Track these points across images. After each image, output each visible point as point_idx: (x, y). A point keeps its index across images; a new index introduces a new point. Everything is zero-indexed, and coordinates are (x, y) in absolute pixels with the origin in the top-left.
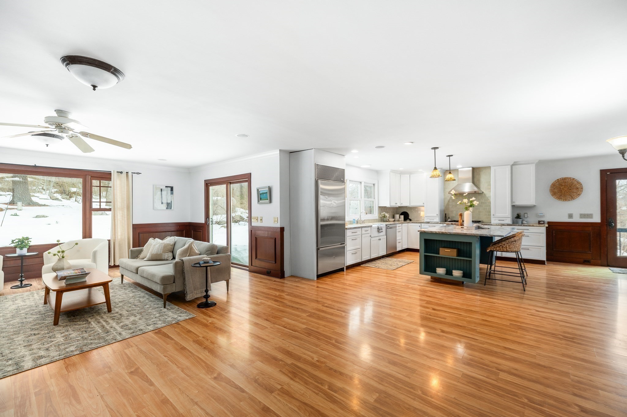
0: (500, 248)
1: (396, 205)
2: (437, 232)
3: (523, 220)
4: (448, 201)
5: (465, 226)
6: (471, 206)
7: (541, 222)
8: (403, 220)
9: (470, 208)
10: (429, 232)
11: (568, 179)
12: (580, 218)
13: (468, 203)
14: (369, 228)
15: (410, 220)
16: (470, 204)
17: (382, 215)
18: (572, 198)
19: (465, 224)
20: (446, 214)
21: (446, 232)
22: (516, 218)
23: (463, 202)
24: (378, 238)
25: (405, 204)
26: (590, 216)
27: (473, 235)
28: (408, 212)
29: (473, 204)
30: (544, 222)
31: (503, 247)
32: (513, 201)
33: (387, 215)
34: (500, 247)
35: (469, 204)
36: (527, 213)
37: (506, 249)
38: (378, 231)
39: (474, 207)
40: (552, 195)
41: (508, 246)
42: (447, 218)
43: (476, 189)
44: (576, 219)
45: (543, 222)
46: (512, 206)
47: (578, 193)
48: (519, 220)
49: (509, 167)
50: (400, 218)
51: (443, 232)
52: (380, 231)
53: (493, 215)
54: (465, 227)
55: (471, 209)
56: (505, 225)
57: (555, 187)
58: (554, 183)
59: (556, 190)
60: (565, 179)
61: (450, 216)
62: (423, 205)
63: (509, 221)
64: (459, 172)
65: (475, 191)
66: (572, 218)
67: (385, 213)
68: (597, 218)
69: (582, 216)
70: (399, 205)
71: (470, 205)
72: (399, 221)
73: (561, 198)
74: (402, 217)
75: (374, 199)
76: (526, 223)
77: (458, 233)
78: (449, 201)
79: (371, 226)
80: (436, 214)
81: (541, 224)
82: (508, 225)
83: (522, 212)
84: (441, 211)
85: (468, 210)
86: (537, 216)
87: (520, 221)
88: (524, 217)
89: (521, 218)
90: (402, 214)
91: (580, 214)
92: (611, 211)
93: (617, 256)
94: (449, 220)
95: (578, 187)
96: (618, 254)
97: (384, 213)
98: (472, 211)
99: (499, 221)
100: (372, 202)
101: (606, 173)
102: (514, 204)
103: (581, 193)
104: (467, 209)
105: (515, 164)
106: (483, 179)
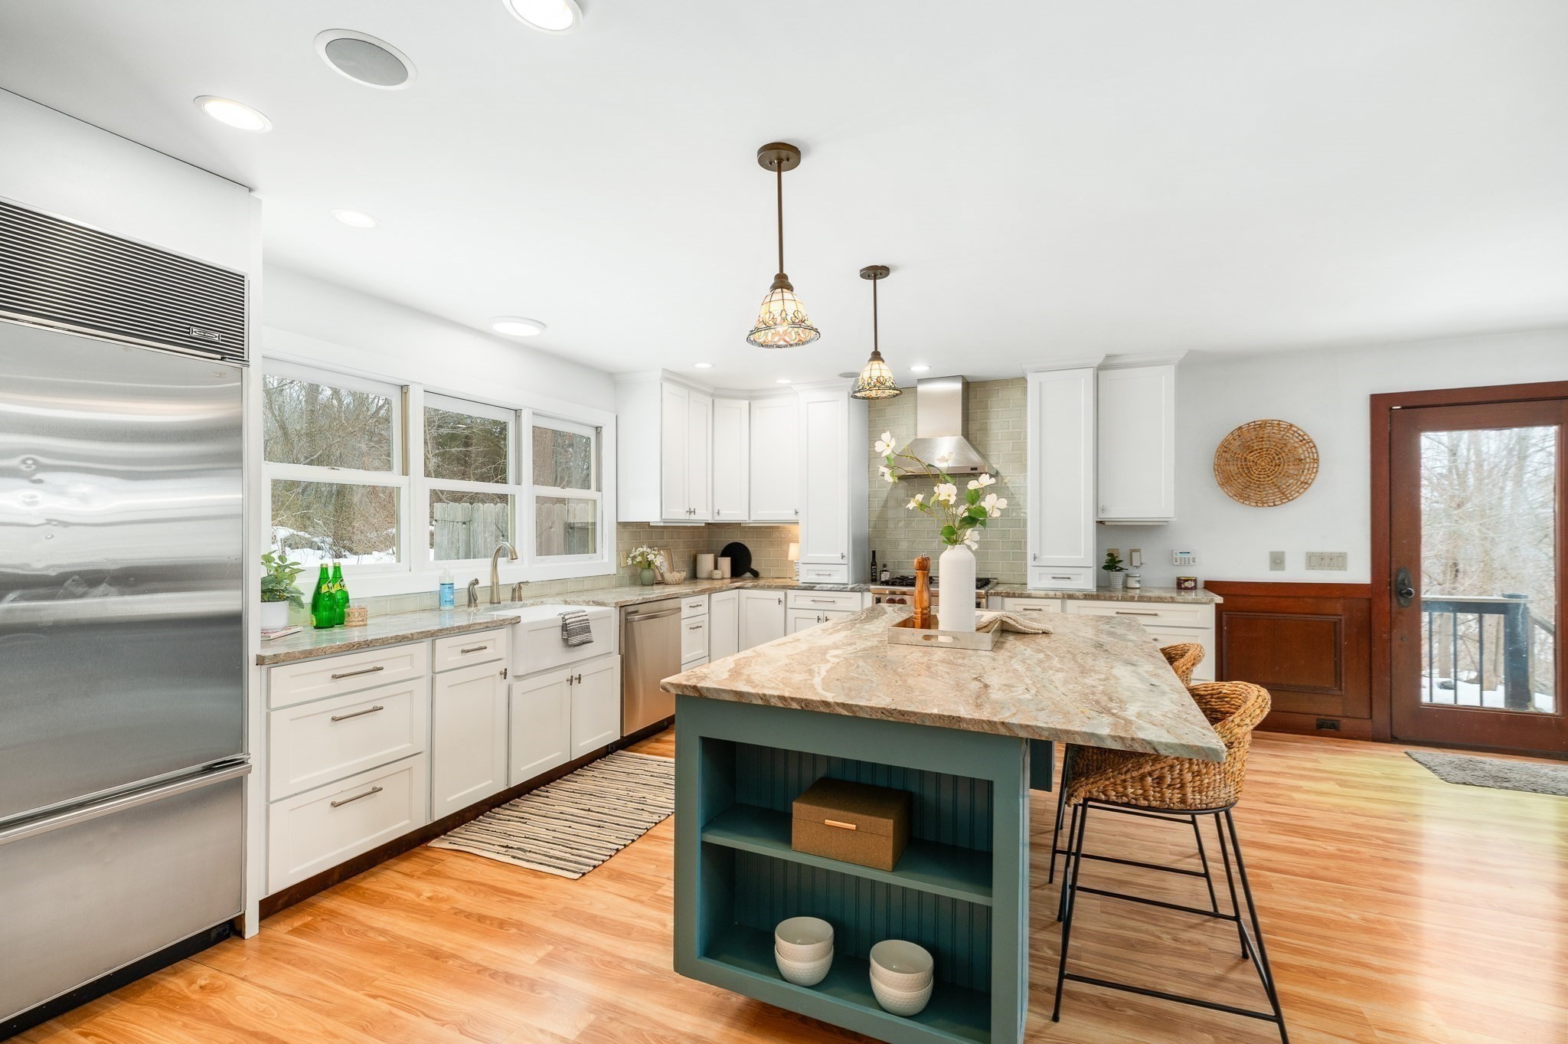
0: (1143, 788)
1: (693, 517)
2: (774, 702)
3: (1127, 576)
4: (882, 503)
5: (941, 627)
6: (971, 521)
7: (1187, 584)
8: (728, 574)
9: (969, 532)
10: (727, 697)
11: (1272, 425)
12: (1307, 569)
13: (957, 505)
14: (502, 635)
15: (756, 575)
16: (968, 509)
17: (634, 558)
18: (1285, 496)
19: (944, 613)
20: (874, 552)
21: (826, 704)
22: (1105, 568)
23: (933, 499)
24: (567, 673)
25: (732, 512)
26: (1337, 560)
27: (1003, 731)
28: (746, 545)
29: (983, 512)
30: (1196, 583)
31: (1160, 780)
32: (1100, 506)
33: (659, 560)
34: (1142, 778)
35: (962, 511)
36: (1138, 551)
37: (1177, 796)
38: (566, 641)
39: (983, 523)
40: (1222, 485)
41: (1188, 777)
42: (879, 567)
43: (975, 458)
44: (1296, 573)
45: (1192, 584)
46: (1097, 522)
47: (1302, 479)
48: (1113, 574)
49: (1090, 373)
50: (716, 568)
51: (807, 702)
52: (575, 640)
53: (1035, 558)
54: (944, 633)
55: (971, 535)
56: (1077, 598)
57: (1228, 456)
58: (1226, 440)
59: (1233, 469)
60: (1262, 425)
61: (889, 561)
62: (793, 518)
63: (1087, 581)
64: (919, 401)
65: (974, 466)
66: (1283, 569)
67: (649, 550)
68: (1358, 571)
69: (1316, 560)
70: (703, 515)
71: (966, 514)
72: (710, 578)
73: (1248, 498)
74: (726, 563)
75: (599, 489)
76: (1138, 586)
77: (903, 713)
78: (886, 501)
79: (516, 621)
80: (840, 556)
81: (1186, 589)
82: (1088, 597)
83: (1122, 547)
84: (857, 543)
85: (955, 542)
86: (1172, 559)
87: (1118, 578)
88: (1131, 564)
89: (1121, 569)
90: (725, 553)
91: (1307, 553)
92: (1405, 542)
93: (1421, 704)
94: (885, 576)
95: (1303, 458)
96: (1425, 698)
97: (645, 549)
98: (975, 547)
99: (1054, 581)
100: (590, 505)
101: (1391, 409)
102: (1102, 516)
103: (1313, 479)
104: (952, 537)
105: (1106, 366)
106: (998, 423)
